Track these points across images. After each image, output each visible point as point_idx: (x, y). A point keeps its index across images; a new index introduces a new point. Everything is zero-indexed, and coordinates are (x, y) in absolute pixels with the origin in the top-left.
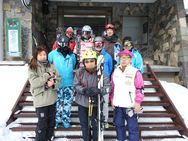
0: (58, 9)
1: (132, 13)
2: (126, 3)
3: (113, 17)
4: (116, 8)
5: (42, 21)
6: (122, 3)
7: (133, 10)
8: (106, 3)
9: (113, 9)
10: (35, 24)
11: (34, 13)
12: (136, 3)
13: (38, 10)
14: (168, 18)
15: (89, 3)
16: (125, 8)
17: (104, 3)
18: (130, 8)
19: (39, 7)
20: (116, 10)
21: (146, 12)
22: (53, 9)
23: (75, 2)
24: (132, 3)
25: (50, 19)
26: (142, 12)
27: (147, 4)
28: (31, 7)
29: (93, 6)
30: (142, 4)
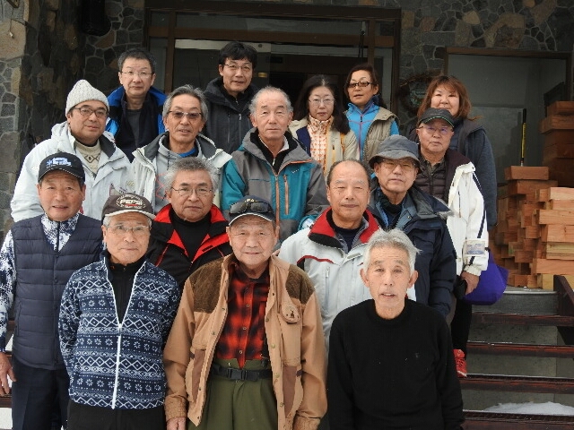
0: (148, 13)
1: (490, 39)
3: (402, 53)
4: (418, 14)
5: (74, 63)
7: (498, 25)
9: (403, 20)
10: (38, 76)
11: (35, 25)
13: (56, 11)
16: (459, 16)
18: (482, 16)
20: (417, 23)
21: (559, 37)
22: (127, 12)
26: (540, 38)
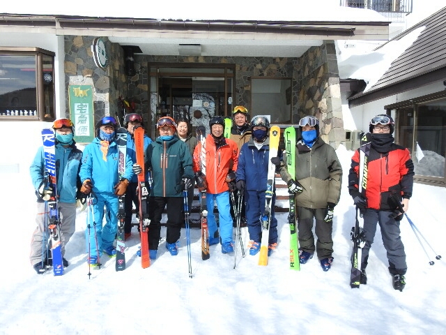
0: (149, 67)
1: (265, 73)
2: (257, 58)
3: (236, 79)
4: (241, 65)
5: (125, 87)
6: (250, 58)
7: (268, 69)
8: (226, 57)
9: (236, 68)
10: (114, 93)
11: (112, 77)
12: (271, 58)
13: (118, 71)
14: (317, 83)
15: (198, 57)
16: (255, 66)
17: (222, 57)
18: (262, 65)
19: (120, 66)
20: (241, 69)
21: (288, 71)
22: (142, 68)
23: (176, 56)
24: (266, 58)
25: (137, 83)
26: (282, 72)
27: (289, 58)
28: (108, 68)
29: (205, 62)
30: (281, 59)
